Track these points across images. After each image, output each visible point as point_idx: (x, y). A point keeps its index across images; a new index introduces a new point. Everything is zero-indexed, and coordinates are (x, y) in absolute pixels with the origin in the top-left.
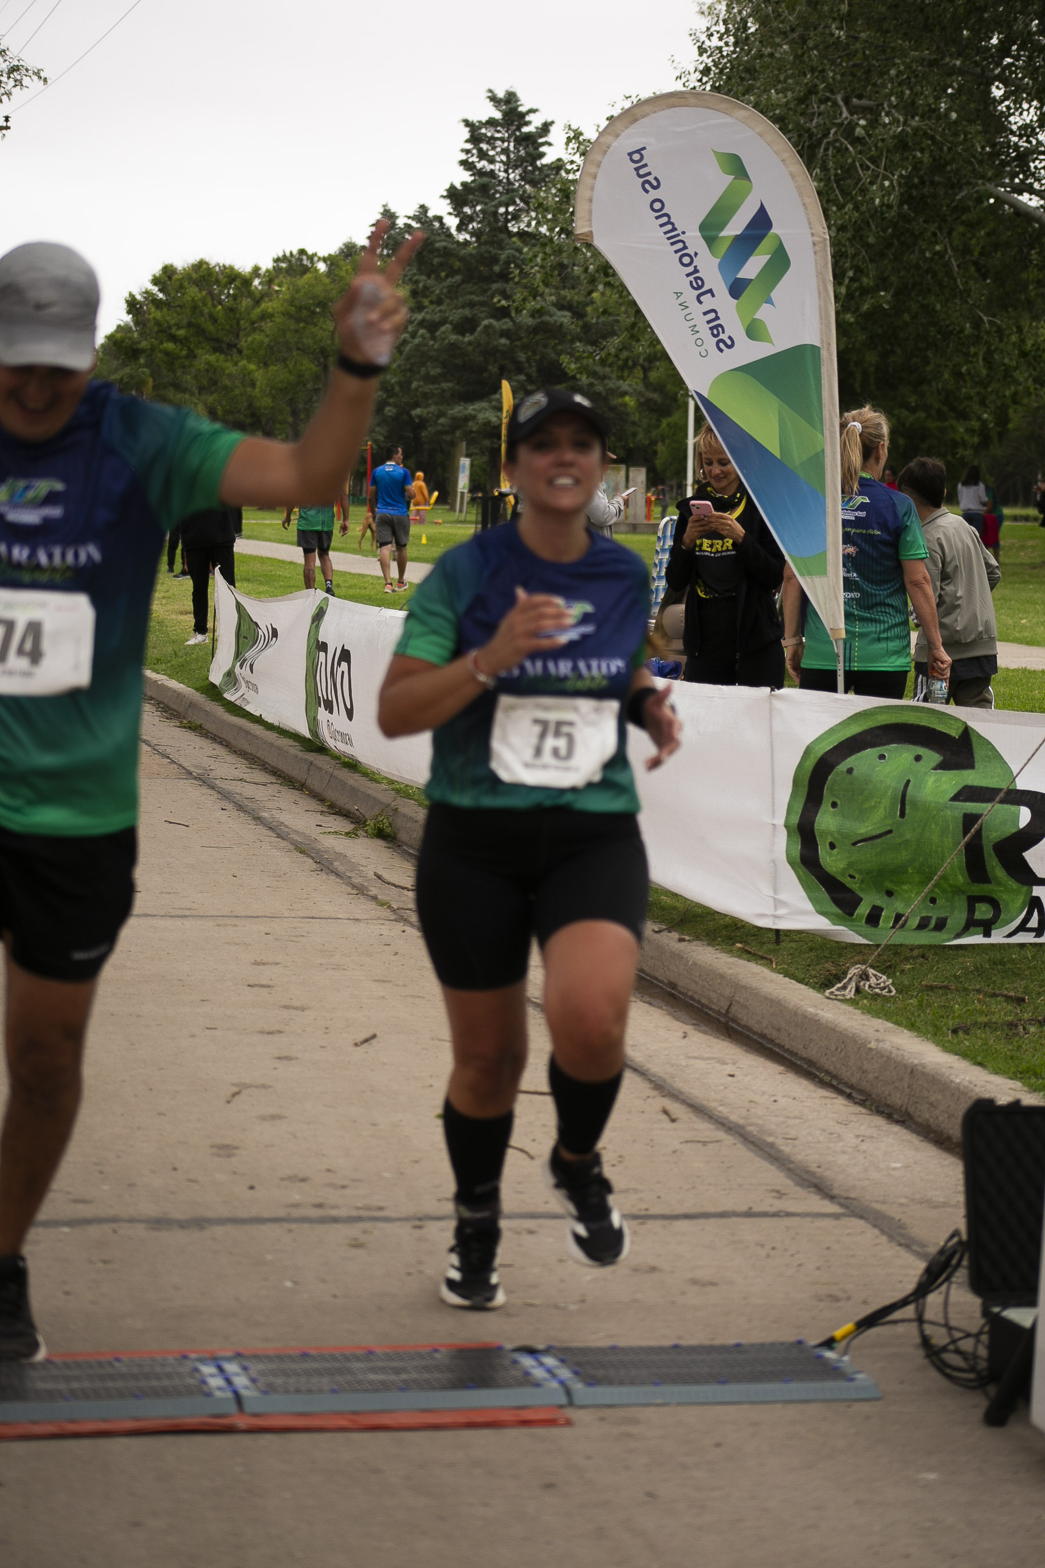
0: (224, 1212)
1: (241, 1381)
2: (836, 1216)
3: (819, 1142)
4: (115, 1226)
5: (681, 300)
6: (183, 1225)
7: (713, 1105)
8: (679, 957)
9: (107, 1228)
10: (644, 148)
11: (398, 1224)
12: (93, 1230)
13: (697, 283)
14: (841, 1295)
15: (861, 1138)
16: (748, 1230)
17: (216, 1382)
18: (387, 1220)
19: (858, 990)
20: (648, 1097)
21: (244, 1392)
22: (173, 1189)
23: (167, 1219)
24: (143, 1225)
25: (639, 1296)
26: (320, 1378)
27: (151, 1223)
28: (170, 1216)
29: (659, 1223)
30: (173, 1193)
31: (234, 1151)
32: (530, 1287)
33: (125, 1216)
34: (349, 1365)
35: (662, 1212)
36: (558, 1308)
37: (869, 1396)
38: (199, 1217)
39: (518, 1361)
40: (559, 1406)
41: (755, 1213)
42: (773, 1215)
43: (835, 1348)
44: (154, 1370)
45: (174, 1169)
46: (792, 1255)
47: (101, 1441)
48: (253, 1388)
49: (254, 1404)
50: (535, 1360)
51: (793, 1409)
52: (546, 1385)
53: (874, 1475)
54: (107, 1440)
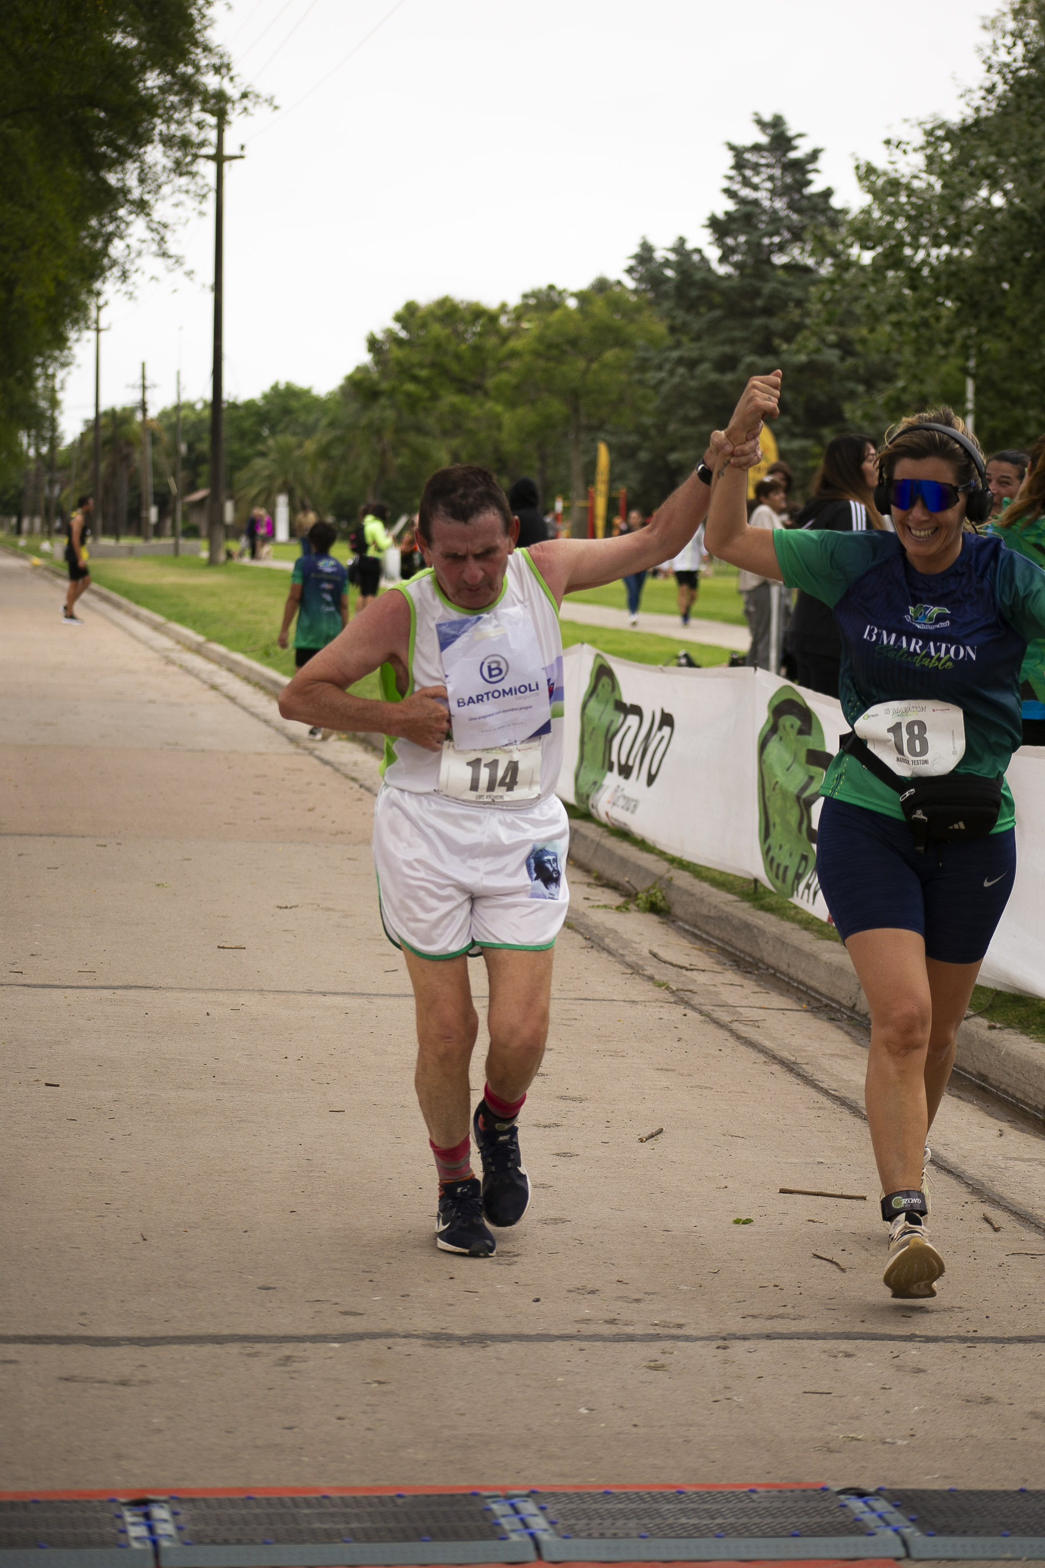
0: (507, 1327)
1: (538, 1524)
4: (390, 1341)
7: (1039, 1212)
8: (990, 1046)
9: (381, 1344)
11: (700, 1343)
12: (364, 1345)
17: (510, 1523)
18: (688, 1338)
21: (542, 1536)
22: (451, 1301)
23: (445, 1334)
24: (419, 1341)
25: (974, 1431)
26: (626, 1521)
27: (429, 1339)
28: (449, 1331)
29: (990, 1346)
30: (451, 1305)
31: (515, 1259)
32: (852, 1418)
33: (400, 1331)
34: (655, 1506)
35: (992, 1335)
36: (885, 1443)
38: (480, 1333)
39: (846, 1506)
40: (895, 1559)
44: (442, 1509)
45: (451, 1278)
48: (551, 1531)
49: (553, 1550)
50: (866, 1503)
52: (879, 1533)
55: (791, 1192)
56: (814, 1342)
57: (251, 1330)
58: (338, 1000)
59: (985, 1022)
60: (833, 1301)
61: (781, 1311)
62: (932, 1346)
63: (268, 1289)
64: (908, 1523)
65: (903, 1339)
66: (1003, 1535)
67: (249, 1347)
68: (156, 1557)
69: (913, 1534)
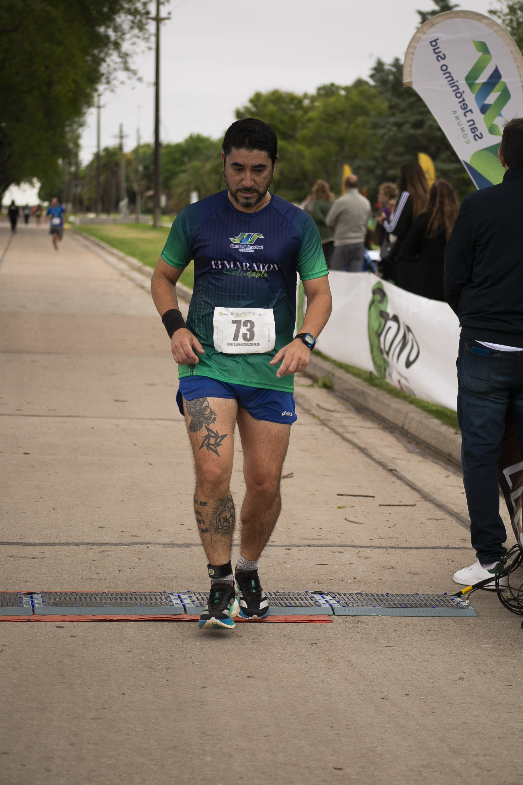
1: (187, 602)
4: (148, 545)
5: (456, 115)
8: (453, 441)
9: (144, 546)
10: (438, 39)
11: (279, 547)
12: (137, 547)
13: (464, 106)
16: (443, 554)
17: (176, 601)
20: (418, 501)
21: (187, 605)
22: (178, 532)
23: (172, 543)
24: (161, 546)
25: (382, 578)
27: (165, 545)
28: (175, 542)
29: (402, 550)
30: (178, 534)
32: (332, 573)
33: (154, 542)
35: (405, 546)
36: (342, 581)
37: (471, 615)
38: (187, 543)
39: (313, 597)
40: (328, 615)
41: (449, 547)
42: (458, 548)
43: (461, 597)
44: (150, 596)
45: (181, 525)
46: (460, 564)
47: (122, 623)
48: (192, 604)
49: (191, 611)
50: (322, 597)
51: (436, 621)
52: (323, 606)
53: (462, 644)
54: (125, 623)
55: (342, 495)
56: (328, 548)
57: (92, 541)
58: (165, 422)
59: (453, 431)
60: (343, 534)
61: (318, 537)
62: (377, 550)
63: (102, 527)
64: (336, 603)
65: (367, 547)
66: (373, 607)
67: (89, 547)
68: (33, 610)
69: (337, 606)
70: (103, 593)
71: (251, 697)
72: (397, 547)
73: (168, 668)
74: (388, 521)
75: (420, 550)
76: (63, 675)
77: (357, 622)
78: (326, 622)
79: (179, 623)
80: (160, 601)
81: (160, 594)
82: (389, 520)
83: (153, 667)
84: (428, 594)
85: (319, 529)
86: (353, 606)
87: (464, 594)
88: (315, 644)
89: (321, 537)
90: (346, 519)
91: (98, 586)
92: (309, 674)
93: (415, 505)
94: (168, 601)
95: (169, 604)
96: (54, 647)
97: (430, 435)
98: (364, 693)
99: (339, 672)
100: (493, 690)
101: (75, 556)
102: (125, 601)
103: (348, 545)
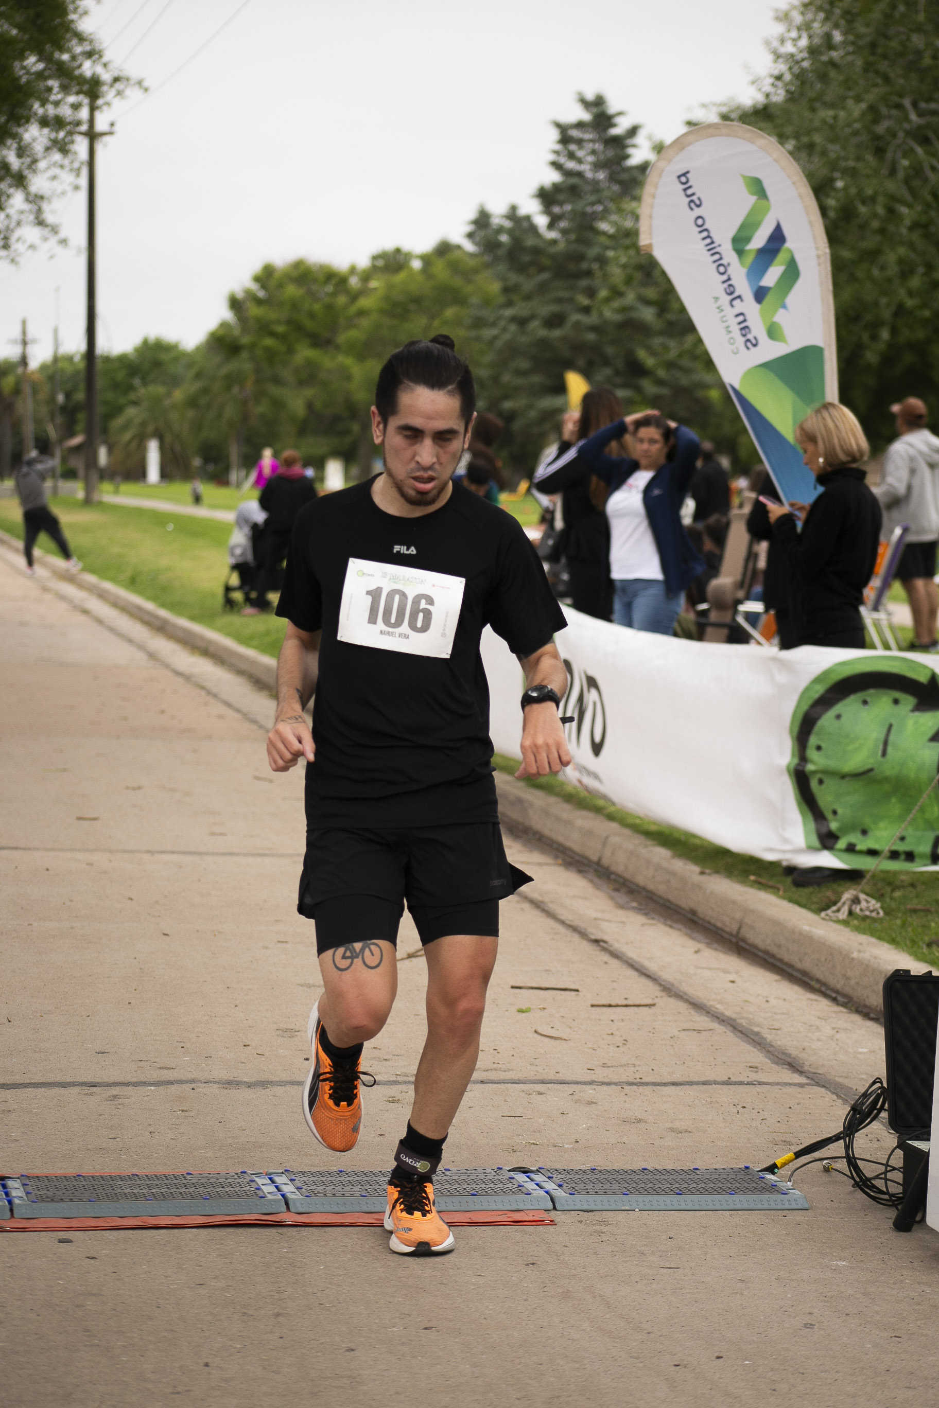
0: (285, 1077)
1: (288, 1189)
2: (801, 1085)
3: (799, 1032)
4: (193, 1085)
5: (718, 304)
6: (250, 1085)
7: (711, 1003)
8: (698, 887)
9: (187, 1087)
12: (173, 1088)
13: (730, 289)
14: (793, 1140)
15: (836, 1030)
16: (724, 1095)
17: (268, 1189)
19: (851, 913)
20: (657, 997)
21: (289, 1196)
22: (242, 1060)
23: (236, 1081)
24: (216, 1086)
25: (625, 1139)
26: (352, 1187)
27: (223, 1084)
28: (239, 1079)
29: (650, 1088)
30: (243, 1063)
31: (296, 1033)
32: (534, 1132)
33: (202, 1079)
34: (376, 1179)
35: (654, 1080)
36: (555, 1146)
37: (799, 1207)
38: (263, 1080)
39: (513, 1178)
40: (545, 1210)
41: (732, 1082)
42: (748, 1084)
43: (776, 1173)
44: (219, 1181)
45: (245, 1046)
46: (759, 1112)
47: (176, 1231)
48: (298, 1193)
49: (298, 1205)
50: (528, 1177)
51: (738, 1218)
52: (535, 1193)
53: (795, 1262)
54: (181, 1230)
55: (520, 988)
56: (516, 1085)
57: (89, 1078)
58: (175, 857)
59: (697, 869)
60: (537, 1060)
61: (495, 1066)
62: (605, 1087)
63: (103, 1053)
64: (557, 1188)
65: (585, 1083)
66: (624, 1194)
67: (86, 1090)
68: (11, 1210)
69: (559, 1193)
70: (133, 1175)
71: (438, 1366)
72: (640, 1082)
73: (278, 1315)
74: (612, 1034)
75: (682, 1087)
76: (88, 1331)
77: (600, 1223)
78: (543, 1223)
79: (280, 1230)
80: (239, 1188)
81: (236, 1177)
82: (614, 1033)
83: (250, 1312)
84: (715, 1169)
85: (492, 1051)
86: (588, 1192)
87: (781, 1168)
88: (533, 1264)
89: (500, 1066)
90: (536, 1032)
91: (118, 1163)
92: (533, 1321)
93: (654, 1005)
94: (253, 1189)
95: (256, 1194)
96: (61, 1279)
97: (654, 877)
98: (641, 1356)
99: (587, 1316)
100: (870, 1346)
101: (64, 1106)
102: (175, 1190)
103: (551, 1080)
